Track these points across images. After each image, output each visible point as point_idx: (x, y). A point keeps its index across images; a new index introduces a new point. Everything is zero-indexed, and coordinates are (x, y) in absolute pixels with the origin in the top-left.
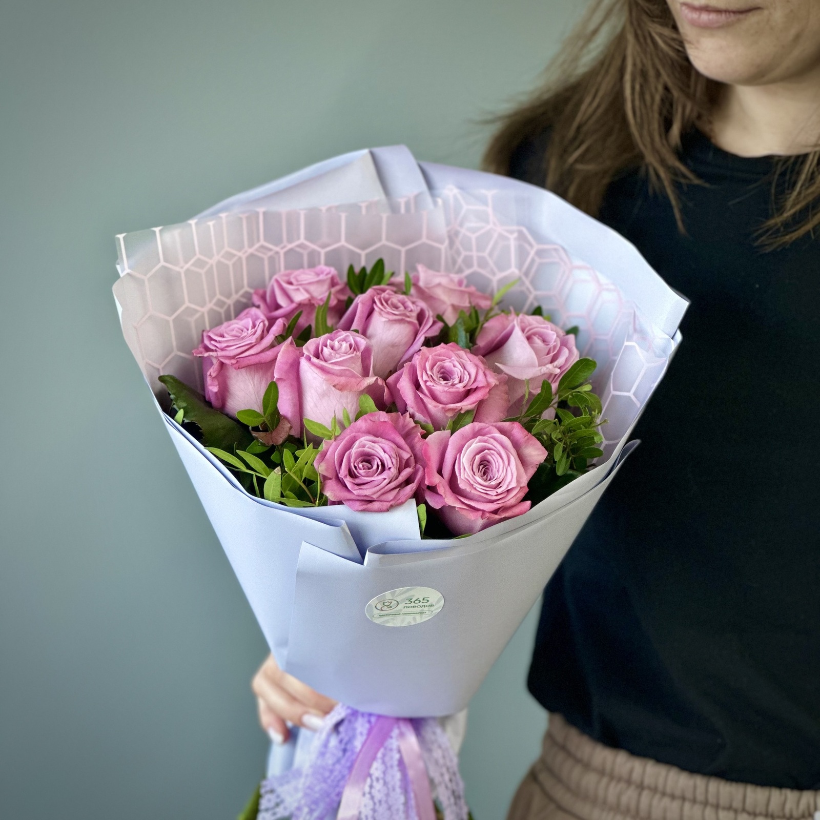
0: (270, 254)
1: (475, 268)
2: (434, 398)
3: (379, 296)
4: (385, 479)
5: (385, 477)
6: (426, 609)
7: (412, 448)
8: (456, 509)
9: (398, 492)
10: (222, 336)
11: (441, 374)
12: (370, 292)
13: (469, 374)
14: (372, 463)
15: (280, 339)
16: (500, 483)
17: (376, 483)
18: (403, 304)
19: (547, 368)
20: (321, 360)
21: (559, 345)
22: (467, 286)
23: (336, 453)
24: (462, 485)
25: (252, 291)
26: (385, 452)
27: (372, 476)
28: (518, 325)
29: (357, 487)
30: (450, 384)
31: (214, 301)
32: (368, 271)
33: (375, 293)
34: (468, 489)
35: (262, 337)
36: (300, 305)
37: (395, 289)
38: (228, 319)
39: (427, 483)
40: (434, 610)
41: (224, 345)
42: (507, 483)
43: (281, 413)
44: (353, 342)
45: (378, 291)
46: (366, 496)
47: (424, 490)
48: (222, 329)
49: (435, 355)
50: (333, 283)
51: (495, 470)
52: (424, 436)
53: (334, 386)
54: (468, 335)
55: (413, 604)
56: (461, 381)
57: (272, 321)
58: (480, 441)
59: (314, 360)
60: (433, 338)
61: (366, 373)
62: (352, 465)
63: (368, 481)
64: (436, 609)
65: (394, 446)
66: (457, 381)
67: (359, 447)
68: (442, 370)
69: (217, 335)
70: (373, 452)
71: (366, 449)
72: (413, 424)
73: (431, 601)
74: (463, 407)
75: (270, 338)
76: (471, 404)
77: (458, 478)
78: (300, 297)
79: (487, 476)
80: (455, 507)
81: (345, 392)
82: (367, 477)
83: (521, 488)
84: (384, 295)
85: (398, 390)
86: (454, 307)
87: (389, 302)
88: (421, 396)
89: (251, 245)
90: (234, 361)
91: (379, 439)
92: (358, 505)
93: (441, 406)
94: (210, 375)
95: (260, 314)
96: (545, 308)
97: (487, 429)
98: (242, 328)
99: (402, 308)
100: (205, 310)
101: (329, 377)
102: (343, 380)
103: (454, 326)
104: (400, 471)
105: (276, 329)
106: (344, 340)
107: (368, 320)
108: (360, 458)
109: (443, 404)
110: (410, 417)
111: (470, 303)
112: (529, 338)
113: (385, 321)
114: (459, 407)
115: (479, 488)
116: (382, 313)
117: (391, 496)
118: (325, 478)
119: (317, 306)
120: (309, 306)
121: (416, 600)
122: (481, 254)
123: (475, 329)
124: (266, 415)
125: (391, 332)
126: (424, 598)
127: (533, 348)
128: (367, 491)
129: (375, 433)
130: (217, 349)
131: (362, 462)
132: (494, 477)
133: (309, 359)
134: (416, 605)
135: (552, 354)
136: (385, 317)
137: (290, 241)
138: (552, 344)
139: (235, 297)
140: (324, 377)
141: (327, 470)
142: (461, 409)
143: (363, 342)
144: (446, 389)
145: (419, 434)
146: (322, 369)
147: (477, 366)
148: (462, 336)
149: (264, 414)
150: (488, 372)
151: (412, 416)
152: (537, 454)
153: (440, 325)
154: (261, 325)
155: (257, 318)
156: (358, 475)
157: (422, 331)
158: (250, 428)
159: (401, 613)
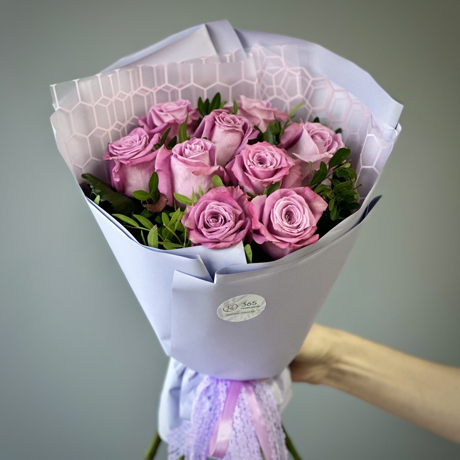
0: (147, 94)
1: (275, 96)
2: (255, 175)
3: (218, 116)
4: (227, 228)
5: (227, 227)
6: (255, 309)
7: (243, 207)
8: (273, 243)
9: (236, 236)
10: (120, 146)
11: (259, 160)
12: (212, 113)
13: (276, 160)
14: (218, 219)
15: (157, 146)
16: (299, 225)
17: (221, 231)
18: (234, 120)
19: (325, 155)
20: (184, 157)
21: (332, 140)
22: (272, 107)
23: (195, 213)
24: (276, 228)
25: (137, 118)
26: (226, 211)
27: (219, 226)
28: (305, 129)
29: (209, 234)
30: (265, 166)
31: (115, 124)
32: (210, 101)
33: (215, 114)
34: (280, 230)
35: (146, 146)
36: (169, 124)
37: (228, 111)
38: (124, 135)
39: (253, 228)
40: (260, 309)
41: (121, 152)
42: (304, 225)
43: (160, 192)
44: (203, 145)
45: (218, 113)
46: (215, 239)
47: (251, 233)
48: (121, 141)
49: (255, 149)
50: (188, 110)
51: (295, 217)
52: (250, 200)
53: (193, 173)
54: (275, 136)
55: (247, 306)
56: (272, 164)
57: (151, 136)
58: (285, 200)
59: (180, 157)
60: (252, 140)
61: (212, 164)
62: (206, 220)
63: (217, 230)
64: (262, 308)
65: (231, 207)
66: (269, 164)
67: (209, 209)
68: (259, 158)
69: (117, 146)
70: (218, 211)
71: (214, 210)
72: (242, 193)
73: (259, 303)
74: (273, 180)
75: (150, 147)
76: (278, 178)
77: (273, 223)
78: (168, 119)
79: (291, 222)
80: (272, 242)
81: (200, 176)
82: (216, 227)
83: (313, 227)
84: (221, 115)
85: (232, 172)
86: (265, 121)
87: (225, 119)
88: (247, 174)
89: (135, 89)
90: (129, 162)
91: (221, 203)
92: (211, 245)
93: (260, 180)
94: (114, 171)
95: (143, 132)
96: (320, 117)
97: (289, 192)
98: (133, 140)
99: (233, 123)
100: (109, 130)
101: (189, 167)
102: (198, 169)
103: (266, 132)
104: (236, 223)
105: (154, 140)
106: (198, 144)
107: (212, 130)
108: (210, 216)
109: (261, 179)
110: (240, 189)
111: (275, 117)
112: (312, 137)
113: (223, 131)
114: (271, 180)
115: (286, 229)
116: (221, 126)
117: (231, 238)
118: (189, 230)
119: (179, 124)
120: (174, 125)
121: (249, 303)
122: (278, 86)
123: (279, 133)
124: (151, 194)
125: (227, 137)
126: (253, 302)
127: (316, 143)
128: (216, 236)
129: (219, 199)
130: (118, 155)
131: (212, 218)
132: (295, 222)
133: (176, 156)
134: (249, 306)
135: (327, 146)
136: (222, 129)
137: (159, 85)
138: (327, 140)
139: (128, 122)
140: (186, 167)
141: (190, 224)
142: (272, 182)
143: (209, 144)
144: (262, 169)
145: (246, 199)
146: (185, 162)
147: (281, 154)
148: (271, 137)
149: (150, 193)
150: (288, 158)
151: (242, 188)
152: (321, 205)
153: (257, 132)
154: (145, 138)
155: (142, 134)
156: (211, 227)
157: (246, 136)
158: (142, 202)
159: (240, 313)
